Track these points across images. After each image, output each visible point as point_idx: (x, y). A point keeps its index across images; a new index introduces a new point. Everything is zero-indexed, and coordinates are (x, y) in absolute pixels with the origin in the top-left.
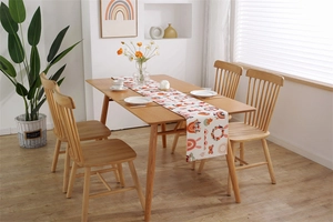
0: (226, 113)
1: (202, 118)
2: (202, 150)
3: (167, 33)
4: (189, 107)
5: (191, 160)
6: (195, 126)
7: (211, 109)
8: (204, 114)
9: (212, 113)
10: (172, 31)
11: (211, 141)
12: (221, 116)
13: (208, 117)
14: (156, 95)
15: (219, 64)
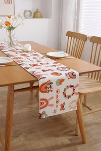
0: (77, 73)
1: (54, 78)
2: (54, 108)
3: (36, 15)
4: (43, 67)
5: (44, 117)
6: (48, 86)
7: (63, 69)
8: (56, 74)
9: (64, 73)
10: (39, 14)
11: (62, 100)
12: (73, 76)
13: (60, 77)
14: (19, 55)
15: (69, 34)
